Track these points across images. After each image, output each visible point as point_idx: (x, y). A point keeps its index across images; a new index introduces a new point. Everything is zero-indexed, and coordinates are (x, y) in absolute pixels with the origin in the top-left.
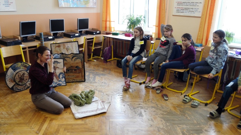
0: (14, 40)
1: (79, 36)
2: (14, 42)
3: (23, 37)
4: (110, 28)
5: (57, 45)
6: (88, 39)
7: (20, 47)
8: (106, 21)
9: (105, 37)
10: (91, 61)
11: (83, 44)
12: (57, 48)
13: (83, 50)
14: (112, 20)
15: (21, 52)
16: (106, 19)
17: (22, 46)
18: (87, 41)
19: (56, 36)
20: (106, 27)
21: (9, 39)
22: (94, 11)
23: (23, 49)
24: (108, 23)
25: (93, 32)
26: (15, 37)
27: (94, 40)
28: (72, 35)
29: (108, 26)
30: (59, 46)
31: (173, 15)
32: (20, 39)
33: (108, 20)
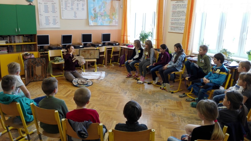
0: (57, 47)
1: (102, 46)
2: (57, 48)
3: (63, 45)
4: (127, 41)
5: (84, 51)
6: (108, 49)
7: (61, 51)
8: (124, 36)
9: (122, 47)
10: (110, 65)
11: (104, 52)
12: (83, 52)
13: (104, 56)
14: (128, 35)
15: (61, 55)
16: (124, 34)
17: (62, 51)
18: (107, 50)
19: (85, 45)
20: (124, 41)
21: (54, 46)
22: (116, 28)
23: (63, 52)
24: (125, 37)
25: (113, 44)
26: (58, 45)
27: (113, 49)
28: (97, 45)
29: (125, 39)
30: (84, 52)
31: (169, 32)
32: (61, 46)
33: (125, 35)
